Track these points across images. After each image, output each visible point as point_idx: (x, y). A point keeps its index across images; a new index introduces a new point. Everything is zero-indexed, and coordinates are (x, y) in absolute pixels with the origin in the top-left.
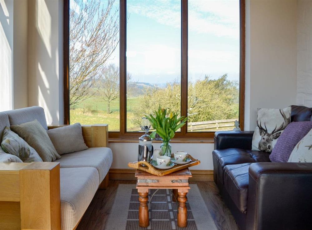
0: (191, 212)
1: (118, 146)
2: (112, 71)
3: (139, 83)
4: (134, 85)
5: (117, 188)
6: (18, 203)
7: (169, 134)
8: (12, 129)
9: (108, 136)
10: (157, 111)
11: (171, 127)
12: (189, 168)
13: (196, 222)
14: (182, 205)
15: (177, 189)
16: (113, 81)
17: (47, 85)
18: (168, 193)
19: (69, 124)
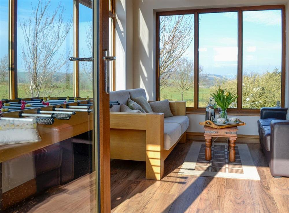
0: (239, 156)
1: (192, 116)
2: (186, 64)
3: (211, 75)
4: (206, 77)
5: (191, 144)
6: (145, 131)
7: (225, 105)
8: (132, 99)
9: (186, 110)
10: (218, 90)
11: (227, 101)
12: (238, 126)
13: (241, 161)
14: (232, 148)
15: (229, 138)
16: (187, 73)
17: (146, 75)
18: (226, 147)
19: (159, 100)
